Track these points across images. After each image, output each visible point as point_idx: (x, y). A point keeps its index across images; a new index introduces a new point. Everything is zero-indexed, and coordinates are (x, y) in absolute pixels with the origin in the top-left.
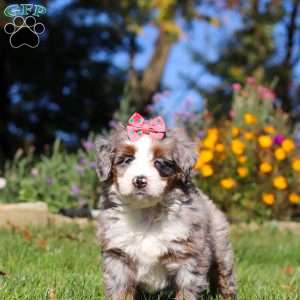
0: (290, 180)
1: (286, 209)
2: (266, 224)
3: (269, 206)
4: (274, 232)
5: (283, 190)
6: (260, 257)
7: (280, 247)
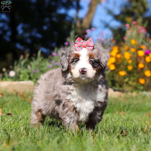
2: (141, 93)
4: (144, 97)
5: (149, 77)
6: (137, 109)
7: (147, 104)
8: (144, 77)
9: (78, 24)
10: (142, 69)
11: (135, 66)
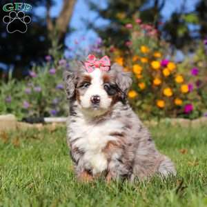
0: (174, 90)
1: (172, 110)
3: (161, 109)
5: (170, 97)
8: (163, 97)
9: (50, 27)
10: (159, 87)
11: (149, 83)
